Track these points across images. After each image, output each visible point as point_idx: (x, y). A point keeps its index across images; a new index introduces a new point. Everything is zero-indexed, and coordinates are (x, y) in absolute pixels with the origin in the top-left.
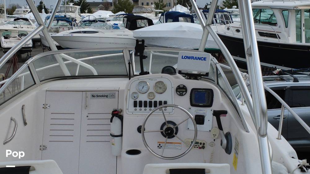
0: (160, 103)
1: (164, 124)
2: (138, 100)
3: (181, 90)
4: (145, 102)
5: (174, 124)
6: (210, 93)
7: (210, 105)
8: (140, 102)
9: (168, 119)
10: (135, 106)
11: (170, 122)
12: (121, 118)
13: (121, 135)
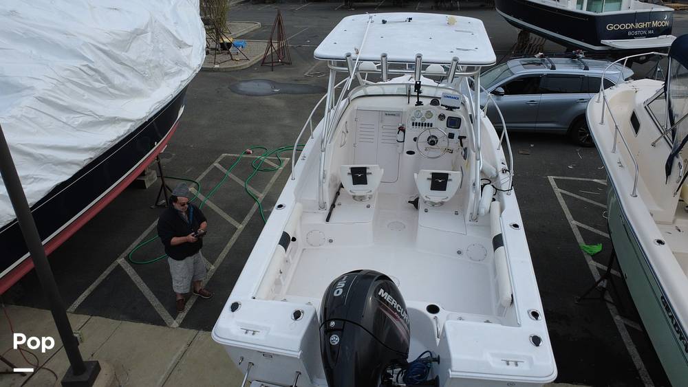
0: (428, 124)
1: (429, 138)
2: (415, 122)
3: (442, 117)
4: (419, 123)
5: (436, 138)
6: (459, 120)
7: (459, 128)
8: (416, 123)
9: (432, 134)
10: (413, 125)
11: (433, 136)
12: (404, 131)
13: (404, 141)
